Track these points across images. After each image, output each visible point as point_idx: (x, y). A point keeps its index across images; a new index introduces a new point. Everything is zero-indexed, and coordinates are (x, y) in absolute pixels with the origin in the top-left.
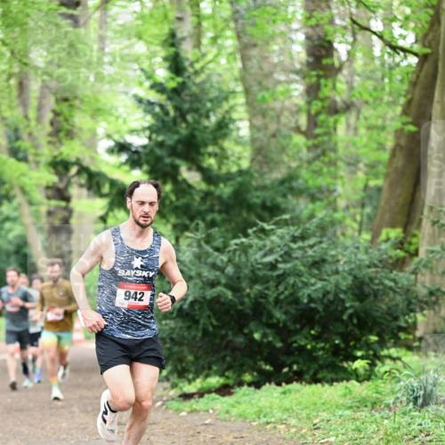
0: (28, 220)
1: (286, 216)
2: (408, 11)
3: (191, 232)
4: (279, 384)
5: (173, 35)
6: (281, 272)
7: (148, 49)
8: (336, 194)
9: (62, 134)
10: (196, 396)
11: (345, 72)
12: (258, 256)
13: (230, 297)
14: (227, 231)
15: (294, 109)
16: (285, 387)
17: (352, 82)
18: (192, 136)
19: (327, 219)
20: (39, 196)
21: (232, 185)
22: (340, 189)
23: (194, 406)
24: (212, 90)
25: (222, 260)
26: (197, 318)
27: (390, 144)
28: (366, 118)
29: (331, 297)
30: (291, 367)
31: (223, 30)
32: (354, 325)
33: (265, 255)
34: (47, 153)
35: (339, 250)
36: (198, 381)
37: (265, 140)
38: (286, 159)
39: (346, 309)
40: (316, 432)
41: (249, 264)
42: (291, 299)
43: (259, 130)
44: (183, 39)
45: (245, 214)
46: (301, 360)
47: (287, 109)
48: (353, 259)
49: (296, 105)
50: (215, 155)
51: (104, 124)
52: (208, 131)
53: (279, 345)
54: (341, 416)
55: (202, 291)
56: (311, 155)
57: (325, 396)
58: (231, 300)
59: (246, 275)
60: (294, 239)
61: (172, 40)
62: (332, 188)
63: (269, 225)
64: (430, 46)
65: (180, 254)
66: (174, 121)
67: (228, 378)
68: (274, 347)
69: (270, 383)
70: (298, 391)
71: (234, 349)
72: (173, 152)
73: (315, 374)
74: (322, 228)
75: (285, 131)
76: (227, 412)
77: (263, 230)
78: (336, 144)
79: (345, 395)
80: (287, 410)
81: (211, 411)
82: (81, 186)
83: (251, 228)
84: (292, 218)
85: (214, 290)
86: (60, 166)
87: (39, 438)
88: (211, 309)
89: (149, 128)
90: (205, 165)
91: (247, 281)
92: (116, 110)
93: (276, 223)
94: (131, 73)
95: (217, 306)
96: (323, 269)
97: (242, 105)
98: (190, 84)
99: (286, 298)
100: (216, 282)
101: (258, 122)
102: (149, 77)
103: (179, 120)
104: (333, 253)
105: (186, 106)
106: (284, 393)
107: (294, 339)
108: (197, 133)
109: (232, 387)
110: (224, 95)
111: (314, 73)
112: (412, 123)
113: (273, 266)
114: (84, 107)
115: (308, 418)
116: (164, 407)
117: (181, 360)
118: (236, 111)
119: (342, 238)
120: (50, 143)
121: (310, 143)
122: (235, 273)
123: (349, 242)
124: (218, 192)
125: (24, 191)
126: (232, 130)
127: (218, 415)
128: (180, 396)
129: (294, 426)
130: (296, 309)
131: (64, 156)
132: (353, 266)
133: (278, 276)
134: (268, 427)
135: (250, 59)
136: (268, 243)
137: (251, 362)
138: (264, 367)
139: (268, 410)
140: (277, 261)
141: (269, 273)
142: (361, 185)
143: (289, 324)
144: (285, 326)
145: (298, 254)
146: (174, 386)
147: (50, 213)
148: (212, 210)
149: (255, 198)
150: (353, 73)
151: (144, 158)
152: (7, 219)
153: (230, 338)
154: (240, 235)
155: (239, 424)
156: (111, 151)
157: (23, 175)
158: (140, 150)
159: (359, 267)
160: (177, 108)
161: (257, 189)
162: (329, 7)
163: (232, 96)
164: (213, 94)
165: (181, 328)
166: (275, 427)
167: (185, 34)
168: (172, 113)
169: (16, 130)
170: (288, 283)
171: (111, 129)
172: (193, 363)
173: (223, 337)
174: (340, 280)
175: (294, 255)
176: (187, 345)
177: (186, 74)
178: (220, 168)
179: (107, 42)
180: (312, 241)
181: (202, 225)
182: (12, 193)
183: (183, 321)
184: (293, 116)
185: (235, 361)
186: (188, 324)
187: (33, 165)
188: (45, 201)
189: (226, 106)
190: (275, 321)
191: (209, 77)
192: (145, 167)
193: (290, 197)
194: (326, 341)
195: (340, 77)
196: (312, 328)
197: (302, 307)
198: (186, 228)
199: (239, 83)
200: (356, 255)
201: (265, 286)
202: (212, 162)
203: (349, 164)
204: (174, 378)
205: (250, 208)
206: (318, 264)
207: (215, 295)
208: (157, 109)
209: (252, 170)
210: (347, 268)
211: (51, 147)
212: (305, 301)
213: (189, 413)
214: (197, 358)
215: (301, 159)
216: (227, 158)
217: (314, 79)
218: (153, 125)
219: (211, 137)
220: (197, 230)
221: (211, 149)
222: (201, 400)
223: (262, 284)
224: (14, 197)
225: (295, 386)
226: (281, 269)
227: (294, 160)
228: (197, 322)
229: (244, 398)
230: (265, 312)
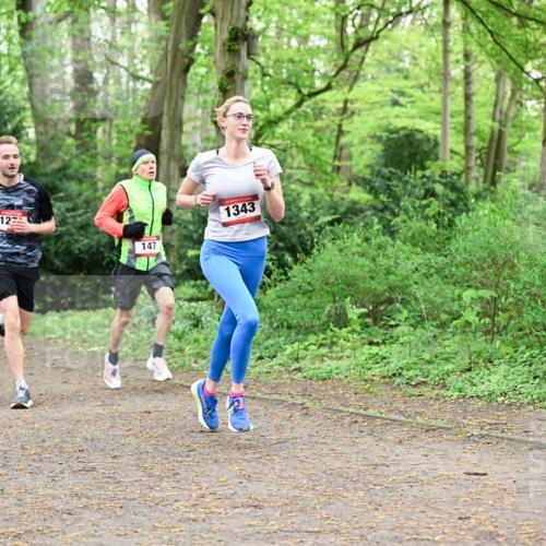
1: (62, 194)
2: (145, 52)
4: (58, 311)
11: (101, 94)
16: (63, 313)
22: (99, 175)
27: (133, 145)
28: (117, 126)
29: (94, 250)
31: (16, 64)
38: (61, 154)
43: (41, 134)
60: (68, 210)
64: (160, 75)
74: (87, 202)
75: (61, 135)
112: (149, 129)
142: (114, 172)
162: (90, 48)
164: (9, 109)
180: (81, 212)
189: (18, 118)
191: (6, 97)
193: (64, 181)
203: (105, 158)
215: (72, 155)
225: (70, 312)
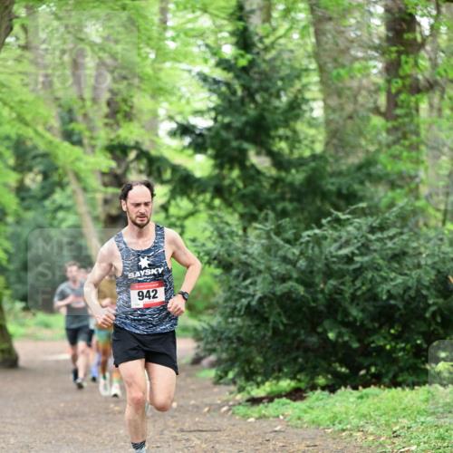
0: (83, 209)
3: (260, 223)
5: (241, 7)
6: (358, 265)
7: (214, 24)
8: (417, 180)
9: (119, 116)
10: (264, 401)
12: (333, 248)
13: (302, 293)
14: (299, 221)
15: (373, 88)
17: (436, 58)
18: (261, 118)
19: (409, 208)
20: (94, 182)
21: (304, 171)
23: (263, 412)
24: (283, 68)
25: (294, 254)
26: (266, 315)
30: (368, 369)
32: (437, 323)
33: (340, 248)
34: (103, 136)
35: (422, 242)
36: (267, 384)
37: (341, 122)
39: (429, 306)
40: (396, 440)
41: (323, 257)
42: (368, 295)
44: (252, 12)
45: (319, 203)
46: (379, 362)
47: (364, 88)
48: (436, 253)
49: (374, 84)
50: (287, 138)
51: (165, 105)
52: (279, 111)
53: (355, 345)
54: (423, 423)
55: (271, 287)
56: (391, 138)
57: (406, 400)
58: (303, 296)
59: (320, 269)
61: (240, 13)
62: (413, 173)
63: (344, 214)
65: (249, 246)
66: (242, 100)
67: (299, 381)
68: (350, 347)
69: (346, 387)
70: (377, 395)
71: (307, 350)
72: (241, 135)
73: (395, 376)
76: (299, 418)
77: (338, 220)
78: (418, 126)
79: (427, 400)
80: (365, 416)
81: (281, 417)
82: (140, 172)
83: (325, 218)
84: (369, 207)
85: (285, 285)
86: (118, 150)
87: (94, 446)
88: (282, 307)
89: (214, 109)
90: (275, 149)
91: (321, 275)
92: (179, 89)
93: (352, 213)
94: (195, 50)
95: (288, 302)
96: (404, 263)
97: (315, 83)
98: (259, 61)
99: (363, 294)
100: (287, 276)
101: (334, 102)
102: (214, 54)
103: (247, 100)
104: (415, 245)
105: (255, 85)
106: (361, 397)
107: (371, 339)
108: (266, 114)
109: (304, 391)
110: (296, 73)
111: (394, 49)
113: (349, 259)
114: (143, 86)
115: (387, 425)
116: (230, 413)
117: (249, 362)
118: (309, 90)
119: (424, 229)
120: (106, 125)
121: (390, 125)
122: (307, 266)
123: (432, 234)
124: (289, 179)
125: (78, 177)
126: (305, 111)
127: (288, 422)
128: (248, 401)
129: (372, 434)
130: (374, 306)
131: (122, 139)
132: (436, 259)
133: (355, 270)
134: (344, 434)
135: (324, 34)
136: (344, 234)
137: (324, 364)
138: (339, 369)
139: (344, 416)
140: (353, 253)
141: (345, 267)
143: (366, 322)
144: (362, 324)
145: (377, 246)
146: (241, 390)
147: (106, 202)
148: (282, 198)
149: (330, 185)
150: (437, 49)
151: (208, 141)
152: (60, 208)
153: (303, 337)
154: (314, 225)
155: (312, 431)
156: (173, 134)
157: (78, 159)
158: (205, 132)
159: (444, 261)
160: (245, 87)
161: (332, 175)
163: (304, 74)
165: (249, 326)
166: (351, 434)
167: (255, 7)
168: (240, 93)
169: (70, 111)
170: (365, 278)
171: (174, 110)
172: (262, 365)
173: (295, 337)
174: (423, 275)
175: (372, 248)
176: (256, 345)
177: (255, 50)
178: (291, 152)
179: (169, 15)
181: (272, 215)
182: (66, 180)
183: (252, 320)
184: (371, 96)
185: (307, 362)
186: (257, 322)
187: (88, 149)
188: (103, 189)
190: (351, 319)
192: (210, 152)
194: (407, 341)
195: (423, 53)
196: (392, 327)
197: (380, 303)
198: (254, 218)
199: (313, 60)
200: (439, 247)
201: (340, 281)
202: (283, 145)
204: (241, 382)
205: (325, 195)
206: (398, 257)
207: (286, 290)
208: (224, 89)
209: (327, 155)
210: (430, 262)
211: (108, 129)
212: (384, 297)
213: (257, 419)
214: (266, 360)
216: (299, 142)
217: (394, 56)
218: (219, 106)
219: (282, 118)
220: (266, 219)
221: (281, 131)
222: (270, 405)
223: (337, 279)
224: (68, 184)
226: (357, 262)
227: (373, 144)
228: (267, 320)
229: (317, 403)
230: (340, 309)
